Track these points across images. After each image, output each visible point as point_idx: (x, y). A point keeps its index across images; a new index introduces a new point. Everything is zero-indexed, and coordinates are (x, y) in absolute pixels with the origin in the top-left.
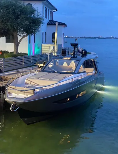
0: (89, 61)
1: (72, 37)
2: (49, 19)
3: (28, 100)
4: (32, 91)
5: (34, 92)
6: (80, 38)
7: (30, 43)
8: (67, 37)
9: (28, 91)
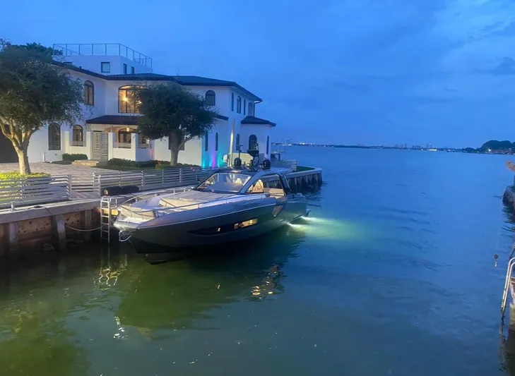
0: (307, 181)
1: (313, 145)
2: (247, 114)
3: (143, 227)
4: (151, 213)
5: (155, 214)
6: (327, 146)
7: (206, 150)
8: (305, 145)
9: (143, 213)
